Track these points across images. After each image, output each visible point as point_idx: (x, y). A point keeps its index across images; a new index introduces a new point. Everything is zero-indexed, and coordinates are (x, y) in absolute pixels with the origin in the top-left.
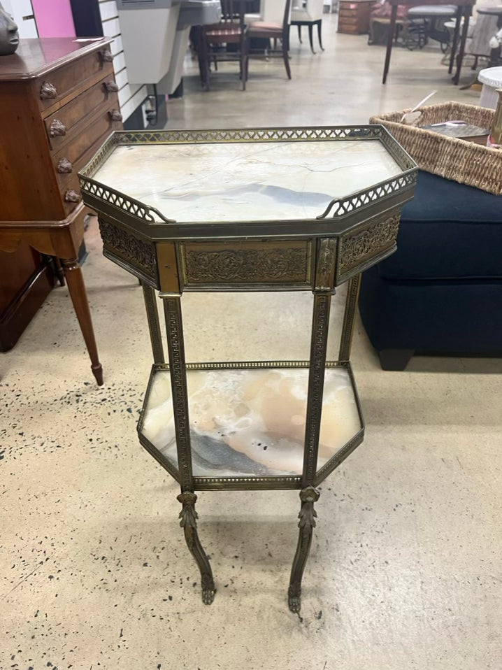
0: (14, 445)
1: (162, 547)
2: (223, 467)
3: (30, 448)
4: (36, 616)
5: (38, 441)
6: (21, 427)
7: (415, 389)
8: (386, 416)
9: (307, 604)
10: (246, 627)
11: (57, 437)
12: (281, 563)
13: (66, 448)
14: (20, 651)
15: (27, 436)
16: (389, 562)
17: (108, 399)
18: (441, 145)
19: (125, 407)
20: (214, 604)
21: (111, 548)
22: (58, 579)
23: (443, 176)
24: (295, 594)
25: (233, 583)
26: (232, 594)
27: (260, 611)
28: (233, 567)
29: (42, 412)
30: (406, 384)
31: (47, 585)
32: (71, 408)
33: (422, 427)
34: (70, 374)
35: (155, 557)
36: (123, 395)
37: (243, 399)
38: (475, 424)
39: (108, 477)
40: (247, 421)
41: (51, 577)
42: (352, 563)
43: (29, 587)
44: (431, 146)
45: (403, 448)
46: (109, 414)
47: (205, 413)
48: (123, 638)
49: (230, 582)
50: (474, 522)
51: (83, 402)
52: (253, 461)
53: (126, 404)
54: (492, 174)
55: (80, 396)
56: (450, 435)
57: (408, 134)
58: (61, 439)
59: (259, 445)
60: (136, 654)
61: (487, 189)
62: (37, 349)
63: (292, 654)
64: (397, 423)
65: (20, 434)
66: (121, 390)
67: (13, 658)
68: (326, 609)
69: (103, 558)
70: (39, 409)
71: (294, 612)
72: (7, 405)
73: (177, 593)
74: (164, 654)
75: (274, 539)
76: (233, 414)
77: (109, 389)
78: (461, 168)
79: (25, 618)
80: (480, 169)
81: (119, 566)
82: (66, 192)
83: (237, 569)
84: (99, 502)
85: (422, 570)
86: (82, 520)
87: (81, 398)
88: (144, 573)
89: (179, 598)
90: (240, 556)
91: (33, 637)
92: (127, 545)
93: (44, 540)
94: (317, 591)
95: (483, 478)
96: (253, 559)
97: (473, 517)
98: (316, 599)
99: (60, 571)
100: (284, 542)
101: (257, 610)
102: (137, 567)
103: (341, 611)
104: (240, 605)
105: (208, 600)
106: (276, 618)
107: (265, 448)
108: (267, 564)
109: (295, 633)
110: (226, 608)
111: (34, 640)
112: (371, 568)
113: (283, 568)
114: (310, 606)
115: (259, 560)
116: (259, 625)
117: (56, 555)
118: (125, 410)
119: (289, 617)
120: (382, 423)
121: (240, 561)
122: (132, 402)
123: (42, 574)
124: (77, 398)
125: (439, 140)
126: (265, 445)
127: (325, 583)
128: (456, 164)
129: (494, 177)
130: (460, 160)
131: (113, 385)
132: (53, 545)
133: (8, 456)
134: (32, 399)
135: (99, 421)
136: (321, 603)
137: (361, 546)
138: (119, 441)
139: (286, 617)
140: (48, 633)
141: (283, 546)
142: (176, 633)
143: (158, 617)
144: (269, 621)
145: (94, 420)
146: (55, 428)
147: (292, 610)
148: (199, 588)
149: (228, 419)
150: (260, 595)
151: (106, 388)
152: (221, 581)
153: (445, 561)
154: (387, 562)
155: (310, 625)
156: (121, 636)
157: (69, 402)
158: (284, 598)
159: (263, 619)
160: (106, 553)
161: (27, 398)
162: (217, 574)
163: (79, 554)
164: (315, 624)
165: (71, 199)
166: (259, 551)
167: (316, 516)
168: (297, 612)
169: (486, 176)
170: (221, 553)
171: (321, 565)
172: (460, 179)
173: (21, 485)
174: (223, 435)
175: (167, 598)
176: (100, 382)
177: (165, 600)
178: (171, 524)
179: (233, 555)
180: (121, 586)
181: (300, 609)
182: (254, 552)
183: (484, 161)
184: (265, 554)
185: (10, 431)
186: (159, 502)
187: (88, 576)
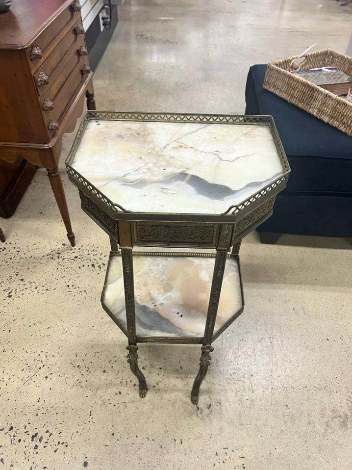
0: (18, 288)
1: (115, 360)
2: (154, 328)
3: (29, 290)
4: (38, 401)
5: (34, 285)
6: (22, 275)
7: (281, 257)
8: (260, 277)
9: (202, 399)
10: (166, 412)
11: (45, 283)
12: (187, 373)
13: (53, 291)
14: (29, 423)
15: (26, 281)
16: (253, 375)
17: (79, 257)
18: (316, 93)
19: (90, 263)
20: (146, 398)
21: (83, 360)
22: (51, 378)
23: (315, 115)
24: (195, 393)
25: (158, 385)
26: (157, 392)
27: (174, 403)
28: (159, 375)
29: (35, 264)
30: (276, 254)
31: (44, 382)
32: (54, 262)
33: (283, 285)
34: (52, 237)
35: (111, 367)
36: (89, 254)
37: (168, 280)
38: (317, 285)
39: (80, 313)
40: (171, 296)
41: (46, 377)
42: (231, 375)
43: (33, 383)
44: (309, 93)
45: (269, 300)
46: (80, 267)
47: (144, 288)
48: (92, 417)
49: (156, 384)
50: (308, 351)
51: (62, 258)
52: (173, 325)
53: (91, 261)
54: (348, 121)
55: (60, 253)
56: (300, 291)
57: (294, 80)
58: (49, 285)
59: (178, 313)
60: (99, 426)
61: (344, 130)
62: (29, 217)
63: (191, 429)
64: (267, 282)
65: (21, 280)
66: (87, 250)
67: (25, 427)
68: (213, 403)
69: (78, 366)
70: (33, 262)
71: (194, 404)
72: (11, 258)
73: (124, 390)
74: (116, 427)
75: (184, 357)
76: (162, 291)
77: (79, 249)
78: (328, 112)
79: (32, 403)
80: (340, 116)
81: (88, 372)
82: (49, 123)
83: (161, 376)
84: (75, 329)
85: (273, 381)
86: (64, 341)
87: (61, 255)
88: (103, 377)
89: (125, 393)
90: (163, 368)
91: (37, 415)
92: (93, 358)
93: (41, 353)
94: (209, 392)
95: (317, 322)
96: (171, 370)
97: (307, 348)
98: (208, 397)
99: (51, 374)
100: (190, 360)
101: (172, 402)
102: (99, 373)
103: (222, 404)
104: (162, 399)
105: (142, 395)
106: (183, 407)
107: (181, 316)
108: (179, 373)
109: (194, 417)
110: (154, 400)
111: (38, 416)
112: (243, 379)
113: (189, 376)
114: (204, 401)
115: (174, 371)
116: (173, 411)
117: (49, 363)
118: (90, 265)
119: (191, 407)
120: (257, 282)
121: (163, 371)
122: (95, 259)
123: (41, 375)
124: (58, 255)
125: (315, 90)
126: (181, 314)
127: (213, 387)
128: (325, 109)
129: (349, 123)
130: (328, 106)
131: (82, 246)
132: (46, 357)
133: (14, 295)
134: (28, 255)
135: (73, 273)
136: (211, 399)
137: (238, 364)
138: (87, 288)
139: (189, 407)
140: (46, 412)
141: (190, 362)
142: (123, 414)
143: (112, 404)
144: (179, 409)
145: (70, 272)
146: (44, 276)
147: (193, 403)
148: (137, 387)
149: (158, 294)
150: (174, 393)
151: (77, 248)
152: (150, 384)
153: (287, 375)
154: (252, 375)
155: (203, 412)
156: (90, 415)
157: (53, 258)
158: (188, 395)
159: (175, 407)
160: (80, 363)
161: (25, 254)
162: (148, 379)
163: (64, 363)
164: (206, 411)
165: (53, 128)
166: (175, 365)
167: (210, 360)
168: (196, 404)
169: (344, 121)
170: (152, 365)
171: (212, 375)
172: (326, 119)
173: (24, 316)
174: (155, 306)
175: (118, 393)
176: (73, 245)
177: (117, 394)
178: (120, 346)
179: (159, 367)
180: (90, 385)
181: (198, 402)
182: (171, 365)
183: (344, 111)
184: (178, 368)
185: (14, 277)
186: (113, 330)
187: (70, 378)
